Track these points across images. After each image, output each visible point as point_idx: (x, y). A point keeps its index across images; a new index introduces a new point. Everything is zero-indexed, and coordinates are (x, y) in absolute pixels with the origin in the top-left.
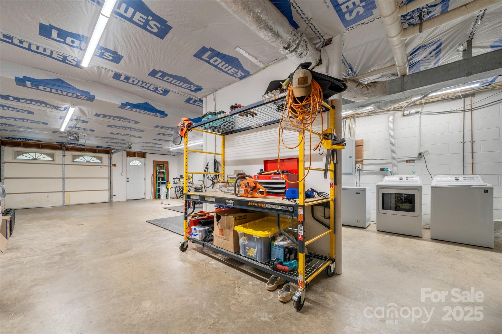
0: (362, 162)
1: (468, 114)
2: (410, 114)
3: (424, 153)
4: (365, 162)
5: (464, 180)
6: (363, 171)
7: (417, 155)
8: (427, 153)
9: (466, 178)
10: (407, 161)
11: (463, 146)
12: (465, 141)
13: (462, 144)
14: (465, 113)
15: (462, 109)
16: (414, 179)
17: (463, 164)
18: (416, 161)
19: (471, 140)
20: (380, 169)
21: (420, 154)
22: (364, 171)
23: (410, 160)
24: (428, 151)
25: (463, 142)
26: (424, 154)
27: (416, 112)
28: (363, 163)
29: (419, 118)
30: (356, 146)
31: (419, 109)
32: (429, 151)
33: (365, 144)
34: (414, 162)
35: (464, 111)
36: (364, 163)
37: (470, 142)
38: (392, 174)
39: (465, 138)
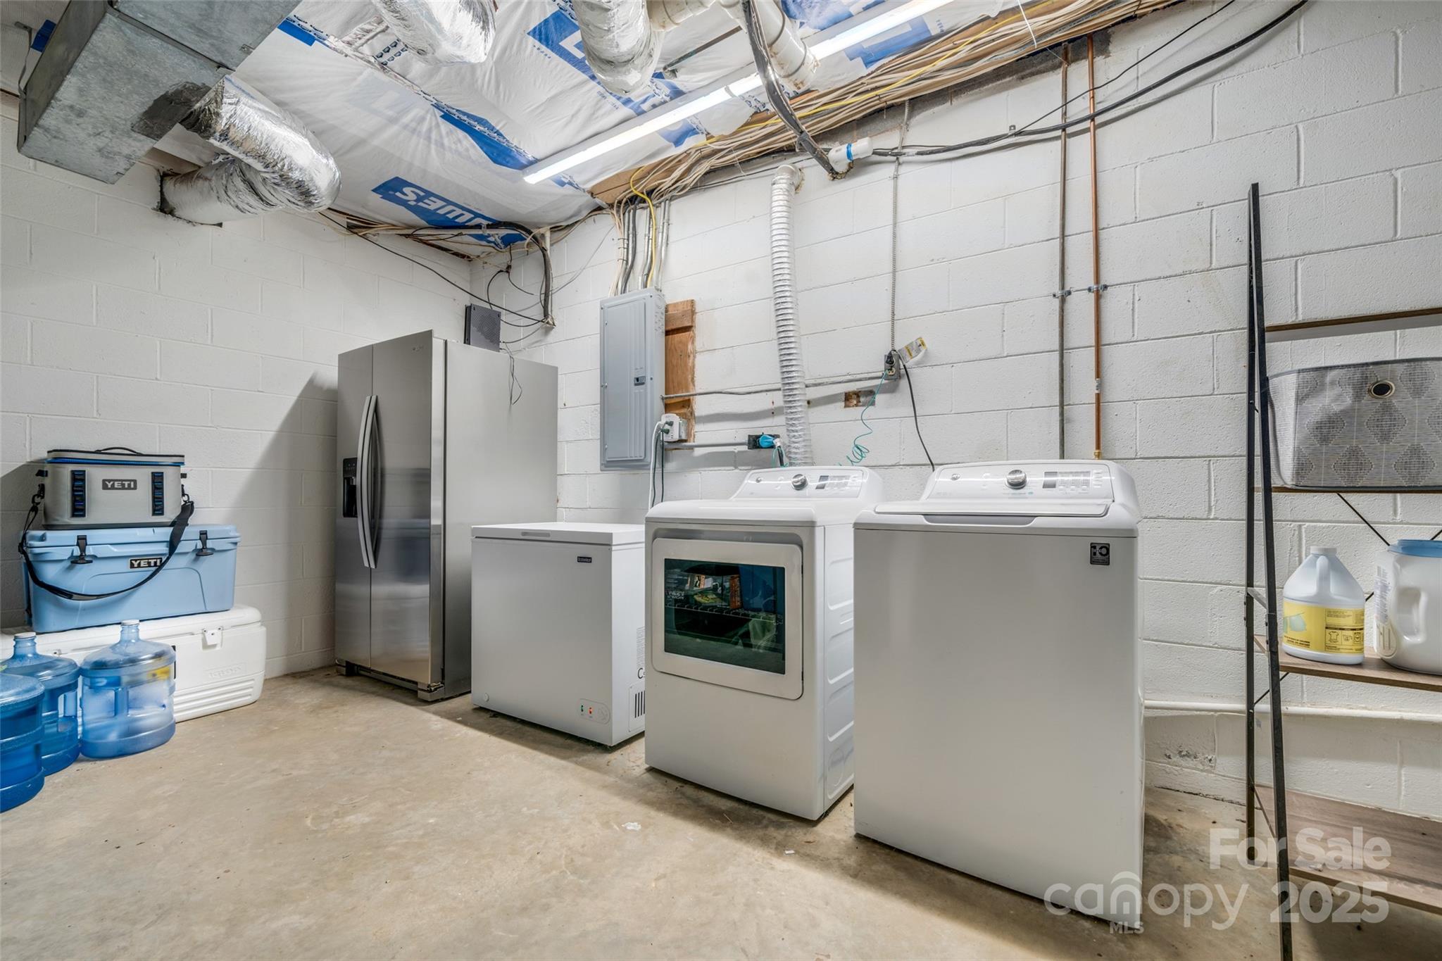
0: (686, 403)
1: (1080, 147)
2: (856, 166)
3: (908, 358)
4: (701, 406)
5: (1046, 486)
6: (692, 448)
7: (880, 366)
8: (921, 354)
9: (1055, 474)
10: (848, 398)
11: (1062, 310)
12: (1067, 288)
13: (1057, 302)
14: (1071, 141)
15: (1056, 119)
16: (845, 484)
17: (1062, 405)
18: (879, 398)
19: (1092, 284)
20: (746, 440)
21: (890, 360)
22: (698, 452)
23: (858, 394)
24: (923, 344)
25: (1059, 293)
26: (910, 363)
27: (874, 153)
28: (692, 413)
29: (892, 182)
30: (668, 333)
31: (889, 140)
32: (927, 345)
33: (701, 322)
34: (873, 404)
35: (1065, 130)
36: (697, 414)
37: (1090, 290)
38: (785, 460)
39: (1067, 272)
